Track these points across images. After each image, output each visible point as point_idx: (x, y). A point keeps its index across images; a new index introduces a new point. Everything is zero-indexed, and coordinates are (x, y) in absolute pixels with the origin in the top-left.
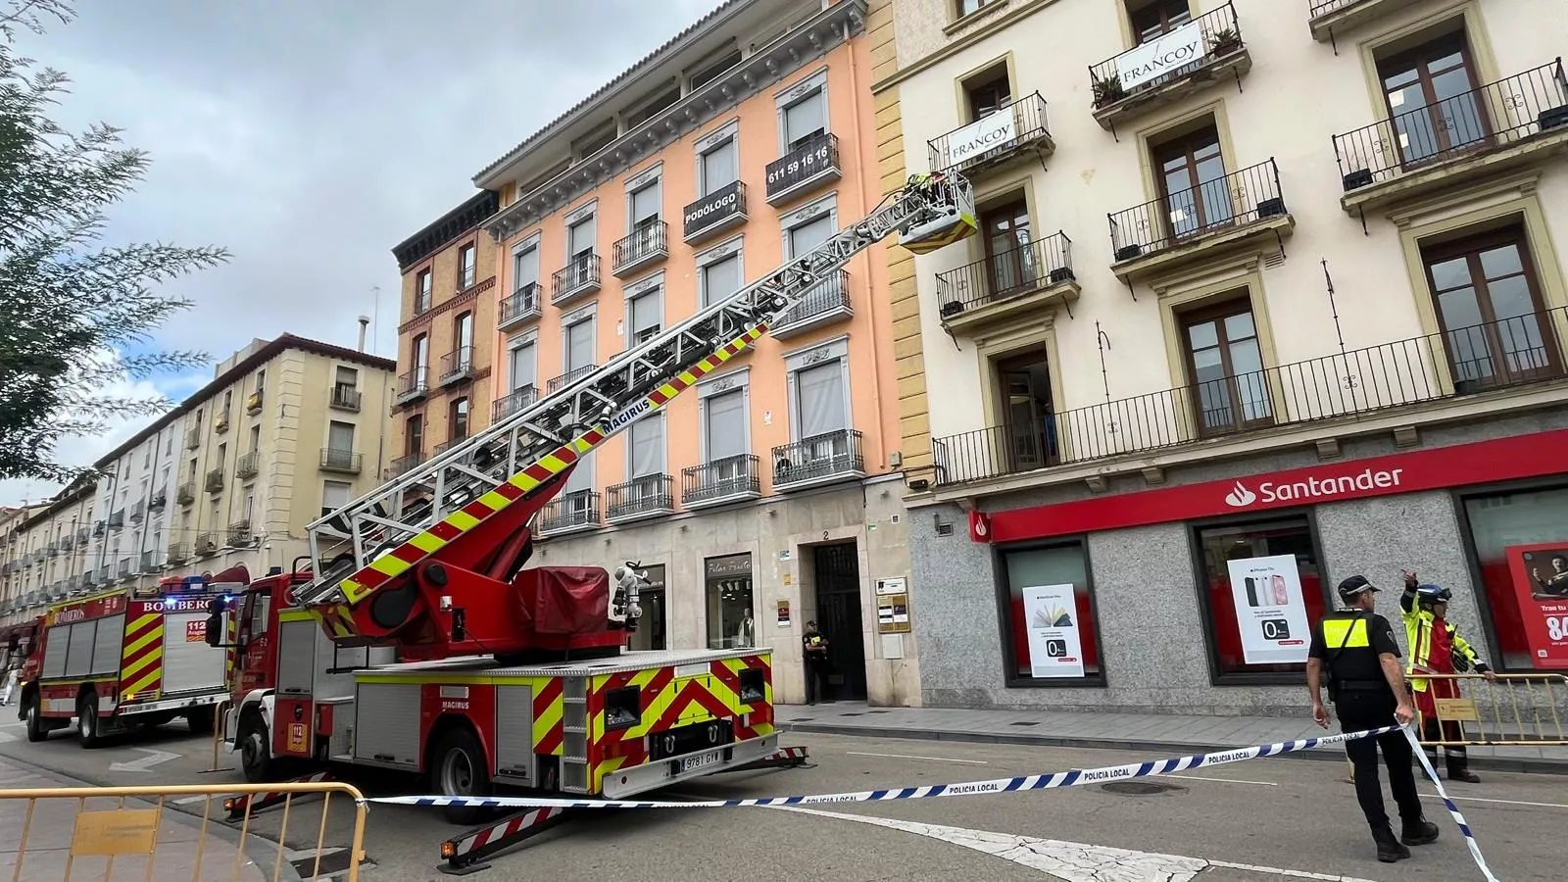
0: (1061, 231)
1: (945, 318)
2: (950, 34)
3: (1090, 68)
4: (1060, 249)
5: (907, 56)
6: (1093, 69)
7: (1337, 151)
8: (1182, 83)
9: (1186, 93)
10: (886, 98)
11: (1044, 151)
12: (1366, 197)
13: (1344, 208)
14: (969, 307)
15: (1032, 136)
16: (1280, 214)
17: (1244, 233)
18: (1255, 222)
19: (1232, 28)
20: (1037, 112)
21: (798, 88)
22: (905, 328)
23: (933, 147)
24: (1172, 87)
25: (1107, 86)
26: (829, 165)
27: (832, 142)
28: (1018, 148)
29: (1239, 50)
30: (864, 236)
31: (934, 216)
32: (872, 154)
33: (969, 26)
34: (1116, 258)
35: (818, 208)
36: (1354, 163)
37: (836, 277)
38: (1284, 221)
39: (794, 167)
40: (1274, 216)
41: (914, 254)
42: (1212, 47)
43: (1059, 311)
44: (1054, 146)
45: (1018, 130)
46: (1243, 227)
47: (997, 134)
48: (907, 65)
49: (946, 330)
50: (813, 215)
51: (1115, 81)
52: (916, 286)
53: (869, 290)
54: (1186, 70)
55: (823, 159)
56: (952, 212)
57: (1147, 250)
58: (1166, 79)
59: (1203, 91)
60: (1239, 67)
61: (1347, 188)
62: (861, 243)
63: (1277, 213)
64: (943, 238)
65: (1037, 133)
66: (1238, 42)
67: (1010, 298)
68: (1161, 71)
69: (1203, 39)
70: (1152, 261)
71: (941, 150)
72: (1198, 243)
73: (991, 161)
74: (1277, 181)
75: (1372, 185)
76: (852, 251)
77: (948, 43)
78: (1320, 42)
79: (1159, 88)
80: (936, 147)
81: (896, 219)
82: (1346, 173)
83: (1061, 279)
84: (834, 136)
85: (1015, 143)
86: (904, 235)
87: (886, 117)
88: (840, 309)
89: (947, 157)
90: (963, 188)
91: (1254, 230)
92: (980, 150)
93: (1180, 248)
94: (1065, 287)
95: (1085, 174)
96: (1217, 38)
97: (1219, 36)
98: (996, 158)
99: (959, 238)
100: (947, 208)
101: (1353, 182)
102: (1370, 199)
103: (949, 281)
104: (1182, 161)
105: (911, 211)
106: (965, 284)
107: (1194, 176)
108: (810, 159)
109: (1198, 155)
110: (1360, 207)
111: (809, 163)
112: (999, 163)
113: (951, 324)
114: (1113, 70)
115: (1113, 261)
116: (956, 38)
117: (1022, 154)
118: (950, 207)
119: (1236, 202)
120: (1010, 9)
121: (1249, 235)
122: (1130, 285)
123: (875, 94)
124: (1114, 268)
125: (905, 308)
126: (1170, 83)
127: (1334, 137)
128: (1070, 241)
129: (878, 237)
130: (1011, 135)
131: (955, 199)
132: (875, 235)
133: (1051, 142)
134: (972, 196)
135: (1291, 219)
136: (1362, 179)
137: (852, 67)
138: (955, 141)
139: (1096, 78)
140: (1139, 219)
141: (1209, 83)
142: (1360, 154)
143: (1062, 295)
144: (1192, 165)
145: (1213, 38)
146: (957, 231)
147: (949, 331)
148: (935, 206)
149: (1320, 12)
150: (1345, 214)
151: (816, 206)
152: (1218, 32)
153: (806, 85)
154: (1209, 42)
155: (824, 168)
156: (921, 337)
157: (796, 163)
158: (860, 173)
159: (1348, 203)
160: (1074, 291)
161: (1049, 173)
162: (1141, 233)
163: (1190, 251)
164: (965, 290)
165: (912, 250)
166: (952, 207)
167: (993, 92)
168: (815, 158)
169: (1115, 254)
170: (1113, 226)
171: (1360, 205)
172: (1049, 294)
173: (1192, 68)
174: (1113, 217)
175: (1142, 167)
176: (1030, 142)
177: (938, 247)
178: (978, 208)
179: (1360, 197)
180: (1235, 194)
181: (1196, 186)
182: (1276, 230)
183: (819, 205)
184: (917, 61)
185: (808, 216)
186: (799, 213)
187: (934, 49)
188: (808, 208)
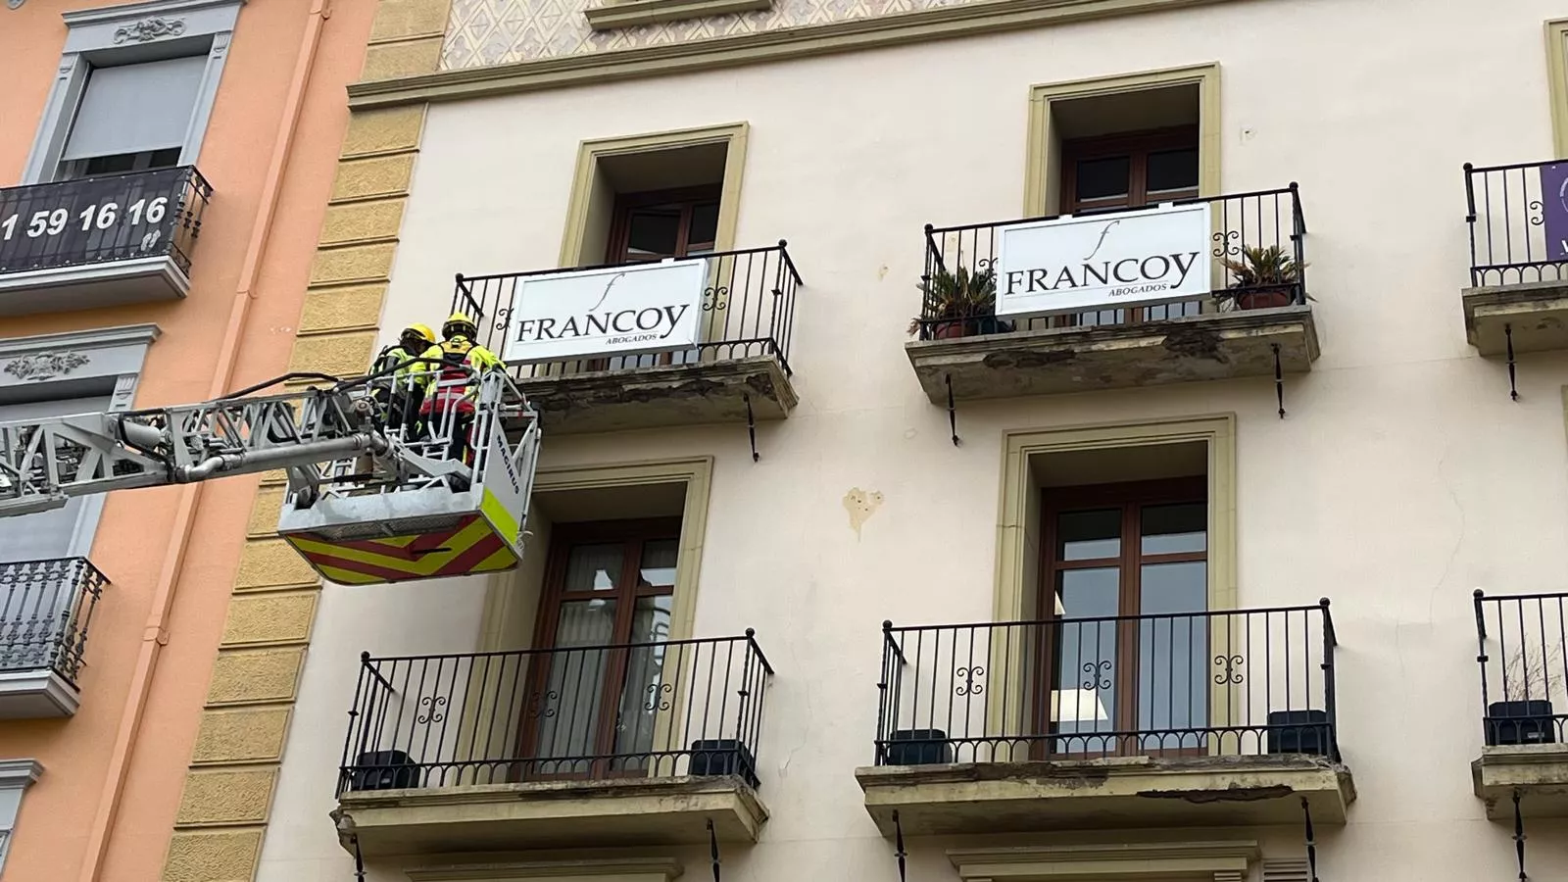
0: (750, 633)
1: (349, 795)
2: (601, 30)
3: (929, 230)
4: (736, 685)
5: (471, 42)
6: (937, 237)
7: (1482, 634)
8: (1143, 343)
9: (1150, 374)
10: (382, 131)
11: (761, 404)
12: (1530, 776)
13: (1480, 791)
14: (433, 782)
15: (739, 352)
16: (1321, 759)
17: (1223, 783)
18: (1256, 760)
19: (1288, 248)
20: (769, 297)
21: (145, 22)
22: (225, 795)
23: (467, 294)
24: (1116, 346)
25: (959, 290)
26: (156, 250)
27: (190, 194)
28: (692, 372)
29: (1295, 308)
30: (146, 447)
31: (401, 477)
32: (293, 262)
33: (659, 29)
34: (880, 751)
35: (81, 362)
36: (1516, 675)
37: (62, 576)
38: (1326, 780)
39: (51, 222)
40: (1305, 757)
41: (321, 581)
42: (1233, 281)
43: (687, 868)
44: (792, 401)
45: (708, 326)
46: (1224, 764)
47: (649, 319)
48: (465, 65)
49: (341, 833)
50: (59, 377)
51: (984, 283)
52: (298, 675)
53: (149, 648)
54: (1158, 314)
55: (146, 226)
56: (460, 484)
57: (966, 755)
58: (1107, 319)
59: (1192, 382)
60: (1287, 350)
61: (1491, 740)
62: (125, 467)
63: (1313, 752)
64: (413, 553)
65: (755, 350)
66: (1294, 289)
67: (560, 786)
68: (1095, 295)
69: (1215, 252)
70: (971, 792)
71: (488, 311)
72: (1099, 774)
73: (614, 382)
74: (1328, 667)
75: (1549, 748)
76: (84, 477)
77: (590, 48)
78: (1481, 355)
79: (1086, 337)
80: (477, 297)
81: (272, 436)
82: (1496, 696)
83: (717, 770)
84: (201, 179)
85: (692, 357)
86: (300, 506)
87: (368, 179)
88: (38, 680)
89: (498, 334)
90: (514, 429)
91: (1249, 781)
92: (595, 344)
93: (1050, 774)
94: (719, 800)
95: (855, 499)
96: (1249, 265)
97: (1254, 257)
98: (630, 377)
99: (460, 567)
100: (444, 467)
101: (1507, 724)
102: (1541, 783)
103: (398, 686)
104: (1111, 548)
105: (331, 436)
106: (440, 709)
107: (1131, 588)
108: (106, 215)
109: (1152, 545)
110: (1516, 800)
111: (100, 225)
112: (636, 394)
113: (363, 820)
114: (983, 253)
115: (867, 758)
116: (615, 44)
117: (702, 391)
118: (460, 467)
119: (1219, 692)
120: (772, 23)
121: (1234, 793)
122: (900, 848)
123: (355, 110)
124: (866, 781)
125: (245, 734)
126: (1115, 332)
127: (1479, 597)
128: (769, 671)
129: (188, 468)
130: (686, 333)
131: (479, 449)
132: (184, 463)
133: (787, 387)
134: (531, 465)
135: (1346, 779)
136: (1529, 725)
137: (314, 21)
138: (533, 301)
139: (939, 260)
140: (962, 661)
141: (1207, 366)
142: (1534, 660)
143: (710, 819)
144: (1131, 566)
145: (1238, 258)
146: (460, 543)
147: (350, 838)
148: (418, 451)
149: (1492, 279)
150: (1475, 809)
151: (79, 354)
152: (1254, 246)
153: (169, 20)
154: (1227, 264)
155: (139, 254)
156: (261, 840)
157: (64, 212)
158: (241, 301)
159: (1489, 777)
160: (746, 820)
161: (759, 467)
162: (960, 701)
163: (1077, 793)
164: (436, 728)
165: (314, 559)
166: (465, 471)
167: (676, 216)
168: (123, 215)
169: (879, 743)
170: (893, 659)
171: (1517, 792)
172: (670, 805)
173: (1175, 314)
174: (896, 636)
175: (1003, 526)
176: (731, 368)
177: (393, 576)
178: (542, 503)
179: (1518, 769)
180: (1219, 670)
181: (1129, 618)
182: (1305, 799)
183: (90, 354)
184: (496, 64)
185: (42, 375)
186: (17, 360)
187: (549, 51)
188: (47, 353)
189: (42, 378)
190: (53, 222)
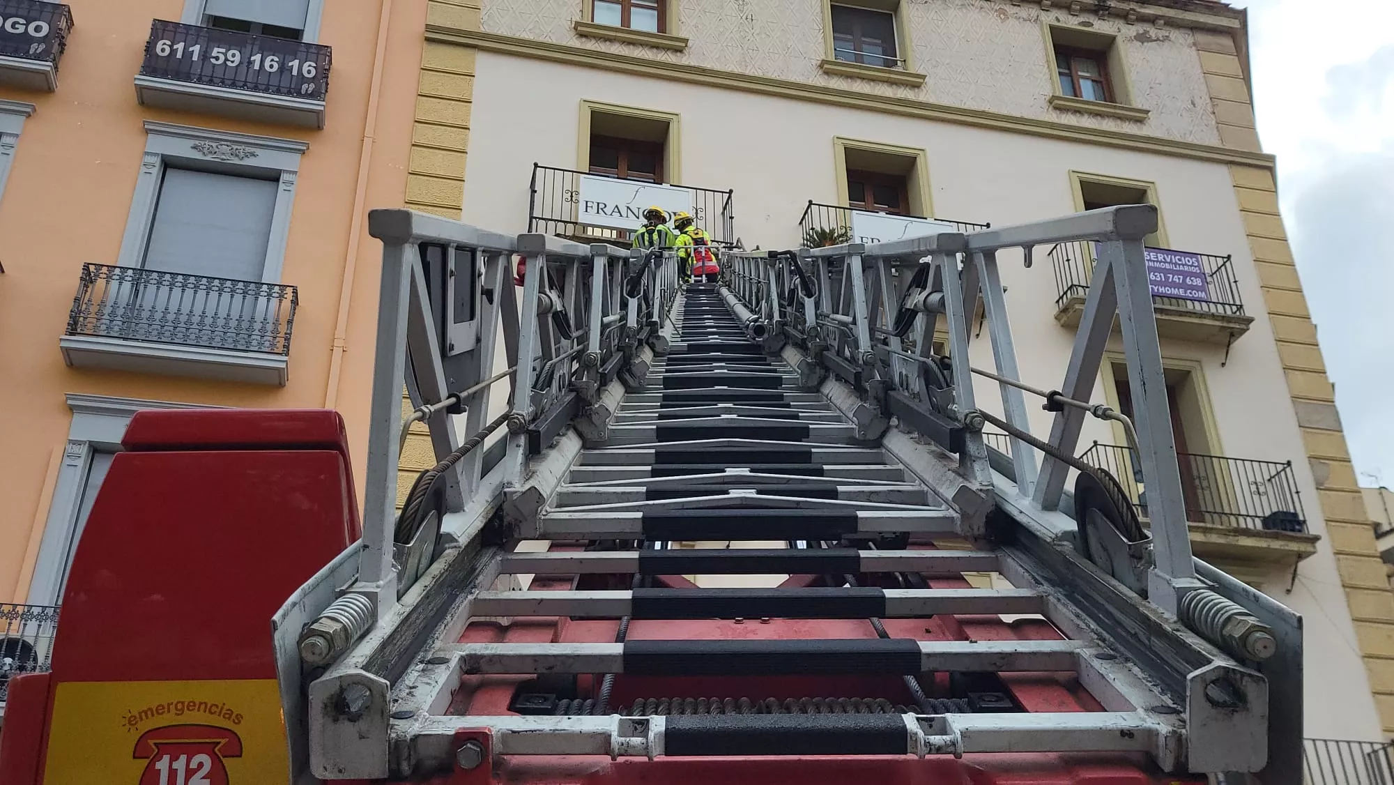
2: (582, 35)
3: (811, 203)
10: (447, 57)
26: (313, 96)
33: (617, 44)
35: (253, 155)
39: (228, 57)
48: (498, 32)
50: (236, 161)
77: (576, 44)
89: (569, 204)
108: (271, 63)
111: (267, 69)
114: (841, 222)
116: (591, 46)
120: (685, 60)
123: (428, 40)
151: (252, 150)
155: (299, 95)
157: (237, 53)
168: (285, 68)
183: (257, 151)
184: (517, 36)
185: (223, 157)
186: (203, 143)
187: (550, 37)
188: (228, 143)
189: (223, 159)
190: (230, 57)
